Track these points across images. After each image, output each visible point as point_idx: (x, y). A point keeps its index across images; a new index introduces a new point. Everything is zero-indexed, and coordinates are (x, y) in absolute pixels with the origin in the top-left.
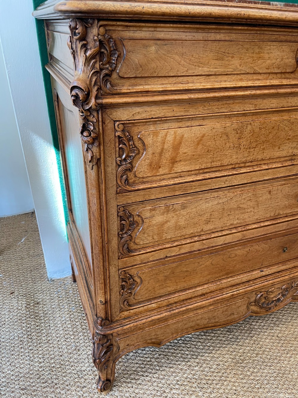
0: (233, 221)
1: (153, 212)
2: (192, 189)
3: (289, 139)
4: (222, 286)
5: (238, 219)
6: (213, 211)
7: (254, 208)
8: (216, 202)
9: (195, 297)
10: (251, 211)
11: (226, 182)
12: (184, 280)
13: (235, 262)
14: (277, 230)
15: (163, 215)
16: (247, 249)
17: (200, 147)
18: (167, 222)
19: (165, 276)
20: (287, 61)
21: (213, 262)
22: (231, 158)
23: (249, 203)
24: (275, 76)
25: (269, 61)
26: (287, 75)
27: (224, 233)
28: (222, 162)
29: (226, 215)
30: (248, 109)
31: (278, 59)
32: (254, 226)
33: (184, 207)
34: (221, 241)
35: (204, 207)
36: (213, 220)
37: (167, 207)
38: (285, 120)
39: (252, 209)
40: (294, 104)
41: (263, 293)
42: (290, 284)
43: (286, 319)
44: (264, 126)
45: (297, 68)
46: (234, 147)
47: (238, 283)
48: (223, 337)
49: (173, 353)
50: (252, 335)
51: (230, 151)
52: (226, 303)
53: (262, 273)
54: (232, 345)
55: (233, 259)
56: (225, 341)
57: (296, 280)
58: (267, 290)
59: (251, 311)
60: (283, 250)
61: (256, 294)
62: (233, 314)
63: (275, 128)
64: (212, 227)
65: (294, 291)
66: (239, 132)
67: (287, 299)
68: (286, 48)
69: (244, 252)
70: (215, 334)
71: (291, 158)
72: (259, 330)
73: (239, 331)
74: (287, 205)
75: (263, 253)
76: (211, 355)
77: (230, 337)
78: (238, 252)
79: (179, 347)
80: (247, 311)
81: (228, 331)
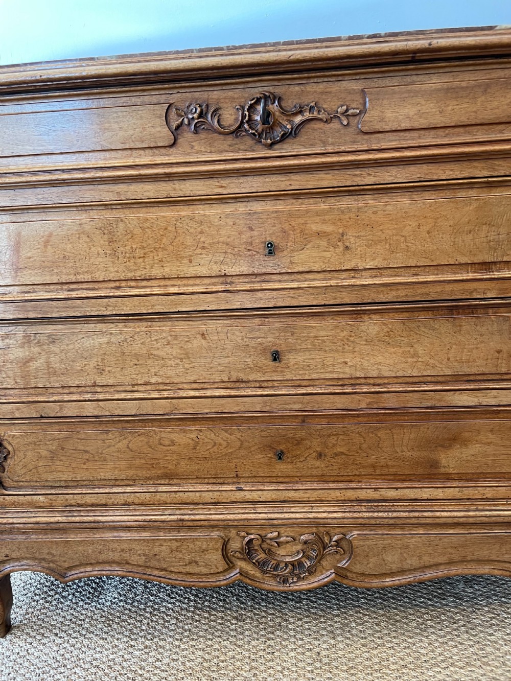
0: (149, 377)
1: (7, 340)
2: (53, 311)
3: (203, 248)
4: (161, 498)
5: (156, 375)
6: (105, 354)
7: (181, 360)
8: (106, 340)
9: (113, 505)
10: (177, 365)
11: (108, 307)
12: (85, 467)
13: (175, 456)
14: (243, 410)
15: (23, 347)
16: (194, 435)
17: (50, 250)
18: (32, 359)
19: (50, 451)
20: (153, 131)
21: (130, 445)
22: (106, 270)
23: (167, 349)
24: (142, 152)
25: (121, 133)
26: (163, 151)
27: (137, 395)
28: (93, 275)
29: (132, 365)
30: (108, 199)
31: (137, 130)
32: (192, 393)
33: (53, 340)
34: (131, 408)
35: (87, 345)
36: (110, 368)
37: (27, 336)
38: (184, 217)
39: (177, 361)
40: (189, 192)
41: (252, 537)
42: (318, 536)
43: (361, 631)
44: (148, 225)
45: (175, 140)
46: (106, 253)
47: (196, 501)
48: (220, 624)
49: (123, 621)
50: (272, 636)
51: (101, 260)
52: (175, 533)
53: (242, 493)
54: (224, 640)
55: (168, 448)
56: (218, 630)
57: (332, 532)
58: (263, 533)
59: (238, 571)
60: (275, 454)
61: (238, 534)
62: (196, 562)
63: (170, 228)
64: (111, 382)
65: (338, 557)
66: (106, 232)
67: (324, 571)
68: (144, 112)
69: (188, 440)
70: (213, 615)
71: (222, 279)
72: (292, 633)
73: (255, 623)
74: (251, 365)
75: (231, 450)
76: (177, 643)
77: (233, 627)
78: (175, 437)
79: (140, 615)
80: (227, 567)
81: (236, 618)
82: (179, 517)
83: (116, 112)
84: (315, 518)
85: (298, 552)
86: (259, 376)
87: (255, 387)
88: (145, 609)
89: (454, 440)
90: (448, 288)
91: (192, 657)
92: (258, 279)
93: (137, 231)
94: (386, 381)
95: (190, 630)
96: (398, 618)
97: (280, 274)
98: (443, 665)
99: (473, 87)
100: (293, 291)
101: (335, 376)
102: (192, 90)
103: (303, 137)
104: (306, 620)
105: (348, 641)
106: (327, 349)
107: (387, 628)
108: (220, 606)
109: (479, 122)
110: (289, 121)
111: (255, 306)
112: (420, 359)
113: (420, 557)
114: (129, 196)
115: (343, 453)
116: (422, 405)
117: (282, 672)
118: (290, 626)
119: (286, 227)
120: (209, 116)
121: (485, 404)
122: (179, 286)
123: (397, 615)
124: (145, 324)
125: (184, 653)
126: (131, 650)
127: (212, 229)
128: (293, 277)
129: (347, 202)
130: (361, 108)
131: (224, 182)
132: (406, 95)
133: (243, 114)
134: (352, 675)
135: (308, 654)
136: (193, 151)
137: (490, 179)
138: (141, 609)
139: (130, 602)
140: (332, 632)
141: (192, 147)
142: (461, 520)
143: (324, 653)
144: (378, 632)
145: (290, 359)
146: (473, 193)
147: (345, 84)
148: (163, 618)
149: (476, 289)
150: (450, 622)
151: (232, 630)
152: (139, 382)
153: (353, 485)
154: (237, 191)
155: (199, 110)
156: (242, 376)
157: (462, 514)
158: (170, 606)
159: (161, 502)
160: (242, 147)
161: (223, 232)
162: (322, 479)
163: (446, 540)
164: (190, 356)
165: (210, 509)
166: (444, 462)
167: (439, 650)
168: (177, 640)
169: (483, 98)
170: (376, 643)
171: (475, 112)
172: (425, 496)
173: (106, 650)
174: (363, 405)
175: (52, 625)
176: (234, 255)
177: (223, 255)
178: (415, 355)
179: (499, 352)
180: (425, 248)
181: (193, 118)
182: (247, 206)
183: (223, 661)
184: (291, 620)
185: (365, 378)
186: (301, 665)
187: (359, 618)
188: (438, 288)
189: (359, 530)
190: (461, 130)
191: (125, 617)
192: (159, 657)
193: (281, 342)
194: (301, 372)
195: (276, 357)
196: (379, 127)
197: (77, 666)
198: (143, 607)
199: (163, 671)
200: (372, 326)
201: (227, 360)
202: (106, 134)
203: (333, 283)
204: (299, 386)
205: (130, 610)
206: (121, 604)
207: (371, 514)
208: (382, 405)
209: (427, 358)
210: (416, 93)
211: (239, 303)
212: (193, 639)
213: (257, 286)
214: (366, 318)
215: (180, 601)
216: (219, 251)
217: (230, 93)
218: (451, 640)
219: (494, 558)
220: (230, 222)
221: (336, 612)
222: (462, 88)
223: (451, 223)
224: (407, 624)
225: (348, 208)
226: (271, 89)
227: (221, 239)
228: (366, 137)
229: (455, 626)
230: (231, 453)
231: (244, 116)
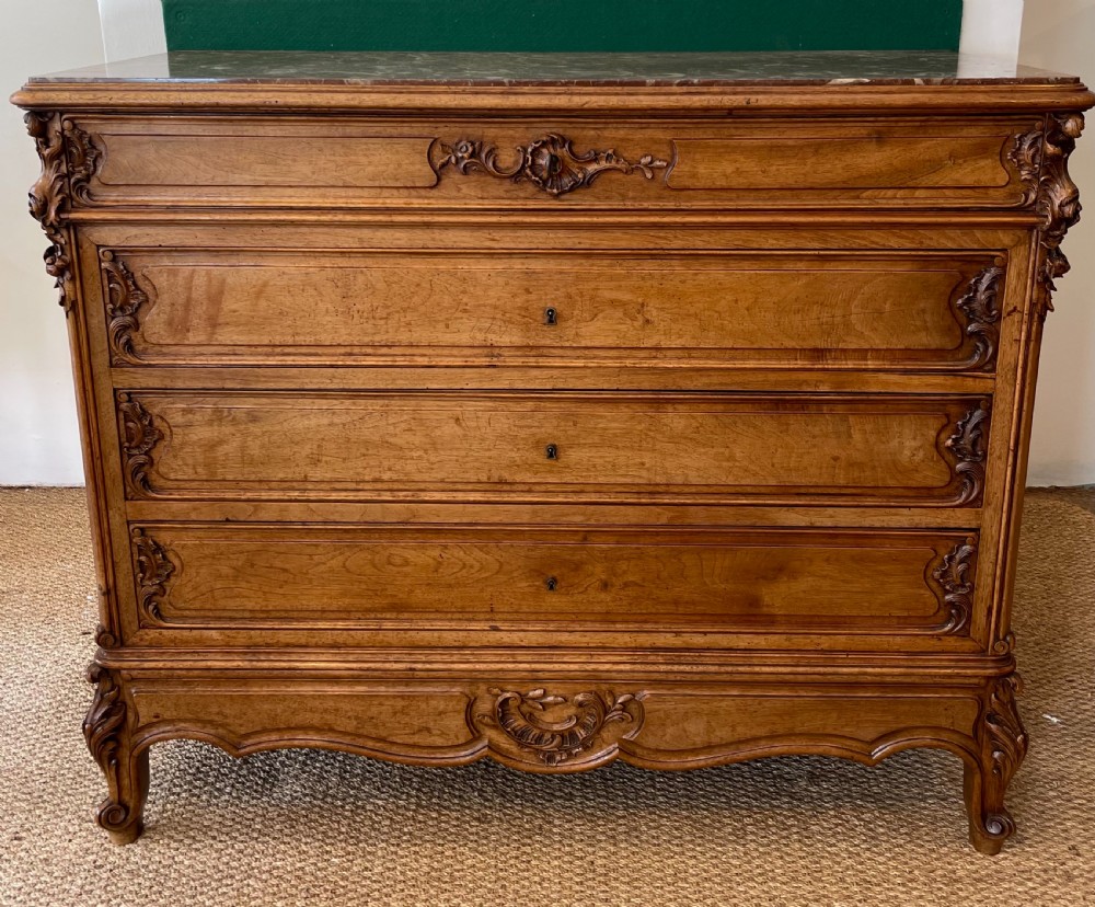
0: (380, 472)
1: (190, 416)
2: (259, 381)
3: (465, 311)
4: (386, 639)
5: (390, 470)
6: (323, 439)
7: (426, 451)
8: (325, 421)
9: (317, 646)
10: (420, 458)
11: (334, 379)
12: (281, 591)
13: (408, 581)
14: (506, 521)
15: (211, 425)
16: (436, 553)
17: (263, 304)
18: (221, 442)
19: (234, 568)
20: (411, 168)
21: (347, 564)
22: (336, 332)
23: (408, 437)
24: (395, 192)
25: (370, 169)
26: (423, 192)
27: (362, 496)
28: (318, 337)
29: (358, 454)
30: (346, 246)
31: (391, 166)
32: (438, 496)
33: (253, 418)
34: (353, 513)
35: (300, 426)
36: (328, 459)
37: (217, 411)
38: (442, 272)
39: (421, 453)
41: (508, 695)
42: (599, 697)
43: (653, 837)
44: (396, 279)
45: (439, 179)
46: (337, 311)
47: (433, 644)
48: (455, 826)
49: (311, 821)
50: (529, 841)
51: (329, 319)
52: (401, 689)
53: (498, 635)
54: (460, 846)
55: (400, 569)
56: (452, 833)
57: (617, 690)
58: (523, 691)
59: (486, 742)
60: (545, 582)
61: (489, 691)
62: (428, 730)
63: (424, 285)
64: (328, 476)
65: (623, 725)
66: (339, 284)
67: (604, 746)
68: (403, 146)
69: (427, 559)
70: (444, 815)
71: (486, 351)
72: (557, 838)
73: (505, 826)
74: (519, 462)
75: (484, 575)
76: (392, 849)
77: (474, 830)
78: (411, 555)
79: (337, 814)
80: (471, 737)
81: (478, 819)
82: (409, 666)
83: (366, 144)
84: (594, 671)
85: (570, 718)
86: (528, 477)
87: (522, 491)
88: (342, 807)
89: (779, 571)
90: (772, 377)
91: (415, 865)
92: (533, 353)
93: (381, 286)
94: (694, 490)
95: (410, 834)
96: (707, 821)
97: (562, 347)
98: (760, 879)
99: (801, 148)
100: (577, 371)
101: (628, 480)
102: (464, 125)
103: (598, 188)
104: (578, 822)
105: (634, 849)
106: (620, 445)
107: (691, 834)
108: (454, 804)
109: (808, 185)
110: (581, 169)
111: (528, 387)
112: (737, 464)
113: (733, 728)
114: (375, 243)
115: (636, 584)
116: (738, 523)
117: (540, 884)
118: (555, 830)
119: (573, 290)
120: (483, 156)
121: (818, 524)
122: (430, 356)
123: (707, 817)
124: (381, 402)
125: (404, 860)
126: (326, 857)
127: (478, 288)
128: (578, 353)
129: (649, 267)
130: (668, 159)
131: (497, 235)
132: (722, 150)
133: (524, 157)
134: (636, 888)
135: (578, 863)
136: (460, 194)
137: (821, 252)
138: (337, 807)
139: (320, 797)
140: (613, 837)
141: (459, 190)
142: (787, 677)
143: (599, 862)
144: (677, 838)
145: (572, 456)
146: (801, 266)
147: (649, 133)
148: (371, 818)
149: (805, 381)
150: (778, 828)
151: (472, 834)
152: (367, 478)
153: (648, 627)
154: (512, 246)
155: (470, 149)
156: (507, 476)
157: (788, 669)
158: (380, 802)
159: (385, 644)
160: (522, 195)
161: (491, 293)
162: (608, 618)
163: (766, 704)
164: (439, 446)
165: (452, 655)
166: (767, 599)
167: (758, 862)
168: (393, 845)
169: (813, 160)
170: (672, 852)
171: (804, 174)
172: (742, 645)
173: (291, 856)
174: (663, 520)
175: (205, 826)
176: (505, 322)
177: (490, 321)
178: (731, 458)
179: (836, 459)
180: (742, 327)
181: (462, 157)
182: (523, 264)
183: (458, 871)
184: (557, 822)
185: (667, 485)
186: (566, 875)
187: (654, 821)
188: (760, 377)
189: (654, 689)
190: (788, 193)
191: (313, 816)
192: (368, 865)
193: (559, 434)
194: (584, 474)
195: (553, 452)
196: (688, 183)
197: (250, 877)
198: (339, 803)
199: (375, 881)
200: (676, 420)
201: (487, 454)
202: (350, 168)
203: (628, 363)
204: (582, 492)
205: (321, 807)
206: (308, 799)
207: (669, 667)
208: (688, 521)
209: (745, 463)
210: (734, 149)
211: (507, 382)
212: (415, 845)
213: (532, 361)
214: (670, 408)
215: (395, 797)
216: (487, 315)
217: (511, 132)
218: (777, 850)
219: (829, 730)
220: (501, 281)
221: (620, 813)
222: (789, 146)
223: (775, 299)
224: (719, 829)
225: (650, 274)
226: (561, 132)
227: (489, 302)
228: (675, 193)
229: (784, 833)
230: (486, 578)
231: (526, 160)
